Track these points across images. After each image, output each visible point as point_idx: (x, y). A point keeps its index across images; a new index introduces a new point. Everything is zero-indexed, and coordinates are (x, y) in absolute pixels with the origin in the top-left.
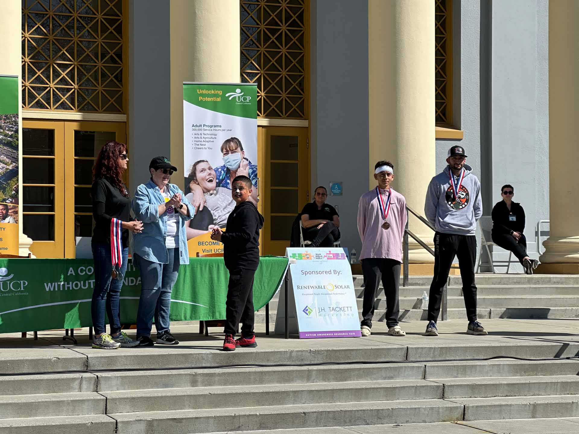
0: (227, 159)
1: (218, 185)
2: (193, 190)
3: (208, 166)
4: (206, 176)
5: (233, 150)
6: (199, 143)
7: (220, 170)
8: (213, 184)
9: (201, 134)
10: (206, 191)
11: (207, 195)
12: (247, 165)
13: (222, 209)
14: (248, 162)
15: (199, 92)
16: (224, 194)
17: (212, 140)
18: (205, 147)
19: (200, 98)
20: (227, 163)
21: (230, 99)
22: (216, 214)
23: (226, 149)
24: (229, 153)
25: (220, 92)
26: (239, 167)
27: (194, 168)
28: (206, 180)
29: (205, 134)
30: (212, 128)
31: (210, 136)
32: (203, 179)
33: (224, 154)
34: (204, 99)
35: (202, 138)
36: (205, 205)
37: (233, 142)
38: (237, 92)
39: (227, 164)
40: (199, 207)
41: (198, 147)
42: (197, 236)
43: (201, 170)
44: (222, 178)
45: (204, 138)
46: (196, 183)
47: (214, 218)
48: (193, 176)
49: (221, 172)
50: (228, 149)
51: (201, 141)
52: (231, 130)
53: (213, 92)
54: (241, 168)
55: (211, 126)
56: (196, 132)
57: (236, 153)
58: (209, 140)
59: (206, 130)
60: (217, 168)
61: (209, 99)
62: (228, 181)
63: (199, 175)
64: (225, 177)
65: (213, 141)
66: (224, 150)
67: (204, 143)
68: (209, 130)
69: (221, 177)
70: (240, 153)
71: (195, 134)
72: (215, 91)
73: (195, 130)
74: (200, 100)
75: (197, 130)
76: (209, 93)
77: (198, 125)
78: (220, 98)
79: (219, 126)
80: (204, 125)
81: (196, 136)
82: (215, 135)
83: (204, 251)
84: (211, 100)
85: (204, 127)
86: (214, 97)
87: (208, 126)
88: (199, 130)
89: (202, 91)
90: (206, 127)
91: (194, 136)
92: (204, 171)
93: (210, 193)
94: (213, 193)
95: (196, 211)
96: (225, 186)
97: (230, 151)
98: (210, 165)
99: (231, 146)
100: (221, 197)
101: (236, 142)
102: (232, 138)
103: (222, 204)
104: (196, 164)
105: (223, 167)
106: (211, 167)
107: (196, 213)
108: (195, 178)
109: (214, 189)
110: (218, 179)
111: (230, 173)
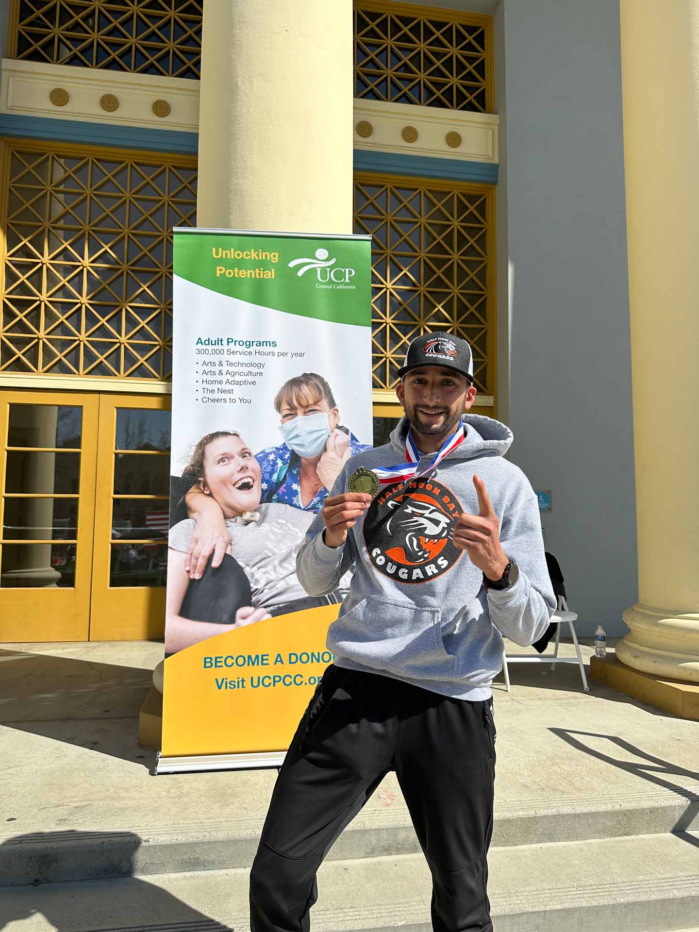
0: (292, 431)
1: (267, 497)
2: (194, 512)
3: (239, 448)
4: (232, 475)
5: (307, 406)
6: (215, 387)
7: (272, 457)
8: (253, 496)
9: (220, 362)
10: (232, 513)
11: (233, 525)
12: (345, 445)
13: (276, 562)
14: (349, 437)
15: (217, 254)
16: (285, 522)
17: (250, 379)
18: (232, 396)
20: (291, 439)
21: (300, 273)
22: (257, 576)
23: (290, 403)
24: (296, 414)
25: (274, 256)
26: (325, 449)
27: (200, 451)
28: (234, 485)
29: (231, 364)
30: (253, 349)
31: (245, 370)
32: (224, 482)
33: (285, 416)
34: (230, 273)
35: (224, 372)
36: (228, 552)
37: (307, 385)
38: (317, 255)
39: (291, 442)
40: (210, 559)
41: (212, 396)
42: (198, 640)
43: (221, 457)
44: (278, 478)
45: (228, 372)
46: (203, 492)
47: (253, 586)
48: (195, 475)
49: (275, 464)
50: (295, 403)
51: (220, 382)
52: (302, 355)
53: (254, 255)
54: (330, 454)
55: (250, 344)
56: (207, 358)
57: (318, 414)
58: (243, 378)
59: (234, 353)
60: (263, 452)
61: (245, 274)
62: (295, 487)
63: (214, 472)
64: (285, 476)
65: (254, 383)
66: (285, 406)
67: (228, 387)
68: (244, 353)
69: (275, 477)
70: (326, 414)
71: (204, 363)
72: (259, 252)
73: (205, 351)
74: (220, 274)
75: (210, 352)
76: (243, 257)
77: (213, 339)
78: (273, 270)
79: (271, 344)
80: (230, 340)
81: (208, 369)
82: (259, 365)
83: (220, 684)
84: (249, 276)
85: (228, 344)
86: (257, 269)
87: (241, 343)
88: (216, 352)
89: (224, 252)
90: (235, 345)
91: (201, 368)
92: (226, 460)
93: (242, 519)
94: (252, 519)
95: (202, 568)
96: (288, 499)
97: (299, 407)
98: (245, 445)
99: (303, 396)
100: (275, 530)
101: (316, 384)
102: (305, 375)
103: (276, 547)
104: (205, 441)
105: (282, 450)
106: (247, 451)
107: (200, 574)
108: (200, 479)
109: (254, 509)
110: (267, 482)
111: (300, 466)
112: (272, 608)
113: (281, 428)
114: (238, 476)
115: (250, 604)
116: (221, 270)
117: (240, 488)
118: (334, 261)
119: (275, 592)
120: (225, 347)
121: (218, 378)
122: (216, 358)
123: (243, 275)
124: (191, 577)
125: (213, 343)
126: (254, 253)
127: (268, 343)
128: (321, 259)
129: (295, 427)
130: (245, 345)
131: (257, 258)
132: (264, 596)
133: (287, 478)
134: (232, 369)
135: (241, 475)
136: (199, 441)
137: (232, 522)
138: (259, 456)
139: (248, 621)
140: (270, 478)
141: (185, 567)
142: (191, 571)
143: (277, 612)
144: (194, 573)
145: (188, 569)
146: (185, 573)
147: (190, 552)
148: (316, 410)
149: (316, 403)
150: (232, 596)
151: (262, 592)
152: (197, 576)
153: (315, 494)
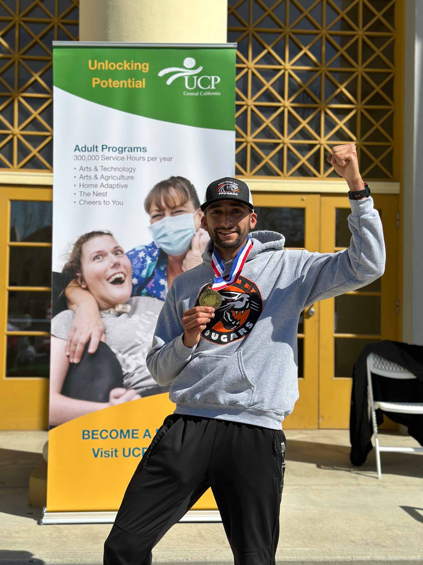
0: (160, 229)
1: (137, 291)
2: (73, 304)
3: (112, 246)
4: (106, 270)
5: (175, 207)
6: (91, 190)
7: (142, 255)
8: (125, 290)
9: (96, 168)
10: (106, 305)
11: (107, 316)
13: (145, 350)
15: (93, 66)
16: (152, 314)
17: (122, 182)
18: (106, 199)
19: (95, 82)
20: (159, 238)
21: (169, 82)
22: (129, 361)
23: (159, 205)
24: (163, 215)
25: (145, 66)
26: (190, 248)
27: (78, 249)
28: (108, 280)
29: (105, 169)
30: (125, 154)
31: (118, 174)
32: (99, 277)
33: (154, 217)
34: (104, 84)
35: (99, 177)
36: (103, 340)
37: (175, 187)
38: (185, 64)
39: (159, 241)
40: (87, 345)
41: (88, 199)
42: (77, 416)
43: (96, 254)
44: (147, 274)
45: (102, 177)
46: (80, 286)
47: (125, 370)
48: (74, 271)
49: (144, 261)
50: (163, 204)
51: (96, 186)
52: (170, 159)
53: (126, 66)
54: (193, 251)
55: (122, 150)
56: (84, 164)
57: (184, 214)
58: (116, 182)
59: (108, 158)
60: (134, 250)
61: (117, 84)
62: (162, 282)
63: (90, 267)
64: (154, 272)
65: (126, 186)
66: (154, 208)
67: (102, 190)
68: (117, 159)
69: (144, 273)
70: (192, 215)
71: (81, 168)
72: (131, 62)
73: (82, 158)
74: (96, 85)
75: (86, 158)
76: (116, 68)
77: (89, 146)
78: (144, 80)
79: (142, 150)
80: (104, 147)
81: (84, 173)
82: (130, 169)
83: (96, 453)
84: (121, 86)
85: (103, 151)
86: (129, 80)
87: (114, 149)
88: (91, 158)
89: (99, 64)
90: (109, 151)
91: (79, 173)
92: (101, 257)
93: (115, 311)
94: (124, 310)
95: (80, 354)
96: (156, 293)
97: (167, 209)
98: (117, 244)
99: (171, 198)
100: (145, 320)
101: (183, 187)
102: (173, 178)
103: (145, 336)
104: (82, 240)
105: (151, 248)
106: (120, 249)
107: (78, 358)
108: (78, 274)
109: (125, 301)
110: (137, 277)
111: (167, 263)
112: (141, 390)
113: (151, 228)
114: (111, 272)
115: (121, 385)
116: (96, 81)
117: (113, 283)
118: (200, 69)
119: (144, 375)
120: (100, 153)
121: (94, 182)
122: (91, 164)
123: (116, 85)
124: (71, 361)
125: (89, 150)
126: (127, 63)
127: (139, 149)
128: (189, 67)
129: (163, 227)
130: (117, 151)
131: (129, 68)
132: (135, 378)
133: (156, 274)
134: (106, 173)
135: (114, 271)
136: (76, 240)
137: (106, 313)
138: (130, 253)
139: (121, 401)
140: (140, 274)
141: (66, 351)
142: (71, 356)
143: (146, 393)
144: (73, 357)
145: (68, 354)
146: (66, 358)
147: (70, 339)
148: (182, 211)
150: (106, 379)
151: (133, 375)
152: (76, 360)
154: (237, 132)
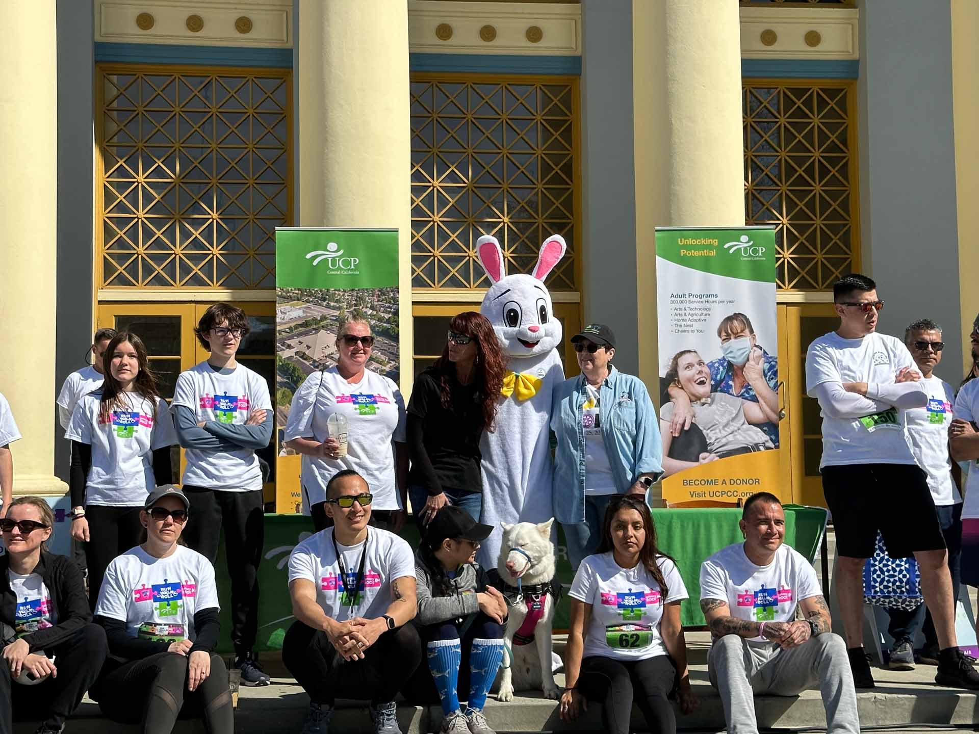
0: (728, 348)
1: (714, 389)
2: (673, 398)
3: (697, 360)
4: (694, 376)
6: (682, 323)
7: (716, 365)
8: (706, 388)
9: (685, 308)
10: (695, 399)
11: (696, 405)
12: (760, 357)
13: (721, 427)
14: (762, 352)
16: (725, 404)
17: (703, 317)
18: (692, 329)
19: (683, 252)
20: (728, 354)
21: (731, 251)
22: (710, 435)
23: (727, 332)
24: (730, 339)
25: (715, 242)
26: (748, 360)
27: (675, 362)
28: (695, 382)
29: (691, 309)
30: (703, 299)
31: (700, 312)
32: (689, 380)
34: (689, 254)
35: (687, 314)
36: (693, 421)
37: (737, 320)
38: (741, 240)
40: (683, 425)
41: (680, 329)
42: (679, 470)
43: (687, 365)
44: (721, 377)
45: (689, 314)
46: (677, 387)
47: (708, 441)
48: (673, 376)
49: (719, 369)
50: (729, 331)
51: (685, 320)
52: (732, 302)
53: (703, 242)
54: (751, 362)
55: (701, 296)
56: (677, 306)
57: (744, 338)
58: (699, 317)
59: (693, 302)
60: (711, 362)
61: (697, 253)
62: (731, 383)
63: (683, 374)
64: (725, 376)
65: (705, 320)
66: (723, 334)
67: (690, 323)
68: (699, 302)
69: (718, 377)
70: (748, 338)
71: (675, 309)
72: (706, 239)
73: (676, 302)
74: (683, 254)
75: (679, 302)
76: (696, 243)
77: (680, 294)
78: (715, 250)
79: (714, 296)
80: (690, 295)
81: (678, 312)
82: (708, 309)
84: (700, 255)
85: (689, 297)
86: (705, 251)
87: (697, 296)
88: (682, 302)
89: (686, 241)
90: (693, 297)
91: (674, 312)
92: (690, 367)
93: (701, 402)
94: (706, 402)
95: (679, 431)
96: (726, 390)
97: (732, 334)
98: (701, 358)
99: (734, 328)
100: (719, 408)
101: (742, 320)
102: (735, 314)
103: (720, 418)
104: (678, 356)
105: (722, 360)
106: (702, 361)
108: (676, 378)
109: (707, 396)
110: (714, 380)
111: (733, 370)
112: (719, 453)
113: (722, 347)
114: (697, 377)
115: (707, 451)
117: (698, 384)
118: (752, 242)
119: (720, 444)
120: (688, 299)
121: (685, 318)
122: (682, 306)
124: (674, 435)
125: (681, 296)
126: (703, 240)
127: (712, 296)
128: (744, 242)
129: (730, 347)
130: (699, 297)
131: (705, 243)
132: (715, 446)
133: (726, 378)
134: (691, 312)
135: (699, 376)
137: (695, 403)
138: (709, 364)
139: (706, 461)
140: (716, 378)
141: (670, 429)
142: (673, 432)
143: (722, 456)
144: (675, 433)
145: (671, 431)
146: (670, 434)
147: (672, 421)
148: (742, 336)
149: (742, 331)
151: (714, 444)
152: (677, 435)
153: (742, 387)
154: (777, 284)
